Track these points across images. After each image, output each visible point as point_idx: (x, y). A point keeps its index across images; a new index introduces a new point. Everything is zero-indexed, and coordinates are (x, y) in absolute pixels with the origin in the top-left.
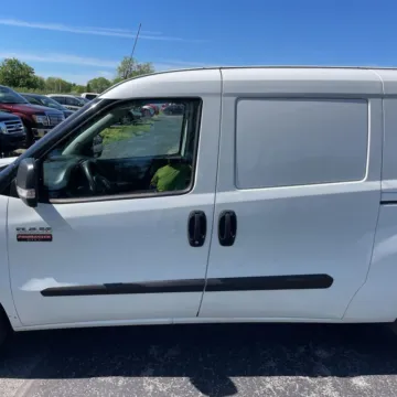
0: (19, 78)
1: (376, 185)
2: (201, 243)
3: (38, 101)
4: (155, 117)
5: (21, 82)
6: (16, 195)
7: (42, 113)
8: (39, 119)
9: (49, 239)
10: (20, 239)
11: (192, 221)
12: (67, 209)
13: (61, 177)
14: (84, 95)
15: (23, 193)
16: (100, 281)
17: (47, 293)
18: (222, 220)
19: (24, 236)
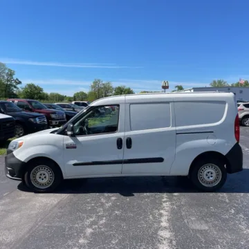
0: (34, 94)
1: (174, 128)
2: (121, 148)
3: (51, 107)
4: (113, 112)
5: (36, 96)
6: (67, 135)
7: (54, 113)
8: (53, 116)
9: (75, 147)
10: (67, 148)
11: (118, 141)
12: (81, 138)
13: (77, 131)
14: (73, 103)
15: (69, 133)
16: (90, 161)
17: (75, 165)
18: (127, 140)
19: (68, 147)
